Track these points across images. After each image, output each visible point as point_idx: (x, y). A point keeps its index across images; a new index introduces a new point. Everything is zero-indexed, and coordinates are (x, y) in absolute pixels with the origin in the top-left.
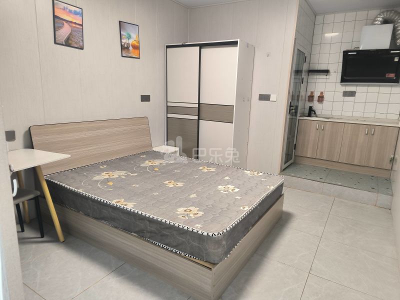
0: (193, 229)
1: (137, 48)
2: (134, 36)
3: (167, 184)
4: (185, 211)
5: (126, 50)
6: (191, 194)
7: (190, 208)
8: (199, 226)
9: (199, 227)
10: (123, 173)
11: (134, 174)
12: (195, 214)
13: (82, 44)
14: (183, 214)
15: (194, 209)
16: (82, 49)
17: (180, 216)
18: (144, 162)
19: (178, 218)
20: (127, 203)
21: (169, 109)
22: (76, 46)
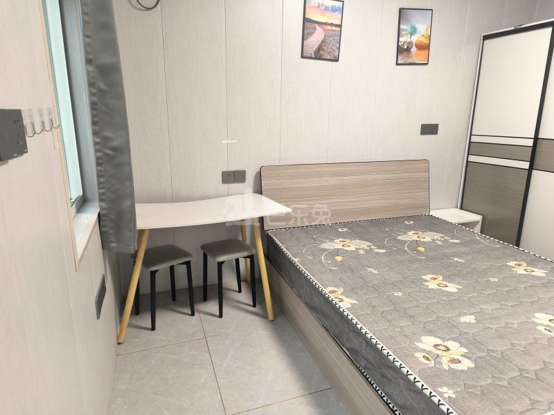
0: (433, 394)
1: (424, 47)
2: (422, 29)
3: (427, 281)
4: (436, 346)
5: (405, 53)
6: (465, 314)
7: (450, 344)
8: (448, 392)
9: (446, 395)
10: (364, 245)
11: (381, 251)
12: (453, 361)
13: (337, 53)
14: (428, 353)
15: (456, 349)
16: (337, 60)
17: (419, 355)
18: (405, 233)
19: (414, 355)
20: (345, 298)
21: (473, 148)
22: (329, 58)
